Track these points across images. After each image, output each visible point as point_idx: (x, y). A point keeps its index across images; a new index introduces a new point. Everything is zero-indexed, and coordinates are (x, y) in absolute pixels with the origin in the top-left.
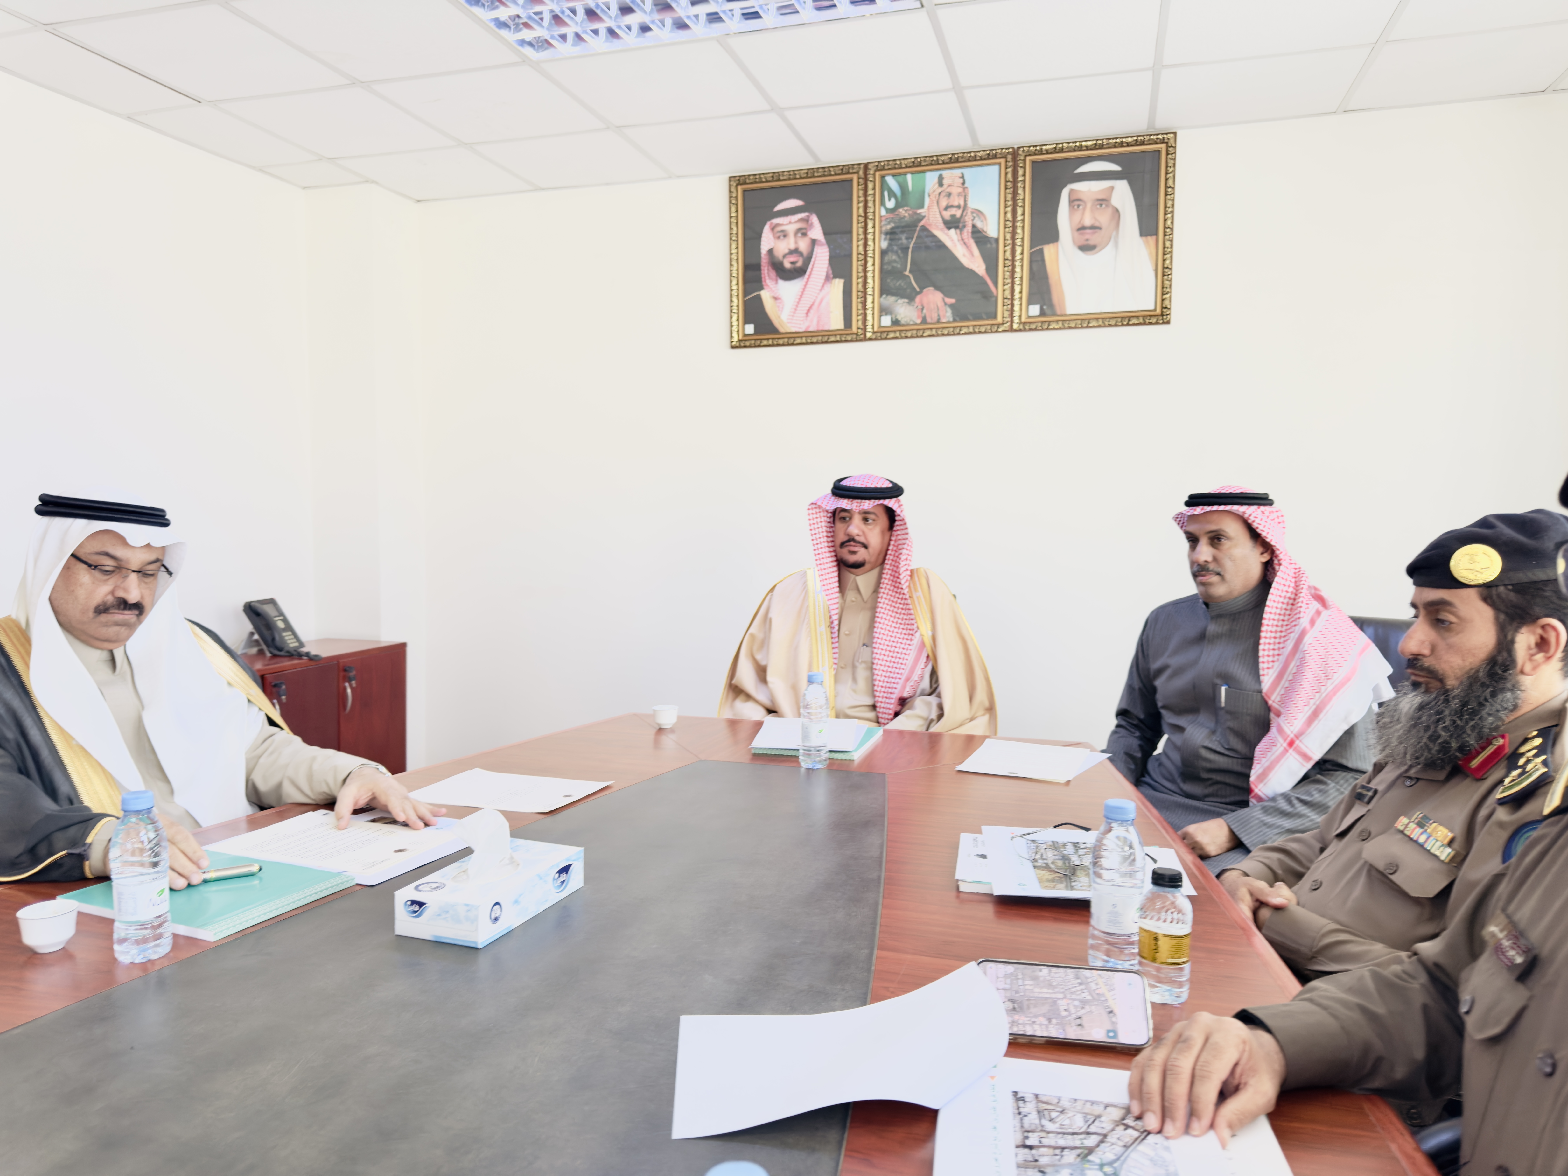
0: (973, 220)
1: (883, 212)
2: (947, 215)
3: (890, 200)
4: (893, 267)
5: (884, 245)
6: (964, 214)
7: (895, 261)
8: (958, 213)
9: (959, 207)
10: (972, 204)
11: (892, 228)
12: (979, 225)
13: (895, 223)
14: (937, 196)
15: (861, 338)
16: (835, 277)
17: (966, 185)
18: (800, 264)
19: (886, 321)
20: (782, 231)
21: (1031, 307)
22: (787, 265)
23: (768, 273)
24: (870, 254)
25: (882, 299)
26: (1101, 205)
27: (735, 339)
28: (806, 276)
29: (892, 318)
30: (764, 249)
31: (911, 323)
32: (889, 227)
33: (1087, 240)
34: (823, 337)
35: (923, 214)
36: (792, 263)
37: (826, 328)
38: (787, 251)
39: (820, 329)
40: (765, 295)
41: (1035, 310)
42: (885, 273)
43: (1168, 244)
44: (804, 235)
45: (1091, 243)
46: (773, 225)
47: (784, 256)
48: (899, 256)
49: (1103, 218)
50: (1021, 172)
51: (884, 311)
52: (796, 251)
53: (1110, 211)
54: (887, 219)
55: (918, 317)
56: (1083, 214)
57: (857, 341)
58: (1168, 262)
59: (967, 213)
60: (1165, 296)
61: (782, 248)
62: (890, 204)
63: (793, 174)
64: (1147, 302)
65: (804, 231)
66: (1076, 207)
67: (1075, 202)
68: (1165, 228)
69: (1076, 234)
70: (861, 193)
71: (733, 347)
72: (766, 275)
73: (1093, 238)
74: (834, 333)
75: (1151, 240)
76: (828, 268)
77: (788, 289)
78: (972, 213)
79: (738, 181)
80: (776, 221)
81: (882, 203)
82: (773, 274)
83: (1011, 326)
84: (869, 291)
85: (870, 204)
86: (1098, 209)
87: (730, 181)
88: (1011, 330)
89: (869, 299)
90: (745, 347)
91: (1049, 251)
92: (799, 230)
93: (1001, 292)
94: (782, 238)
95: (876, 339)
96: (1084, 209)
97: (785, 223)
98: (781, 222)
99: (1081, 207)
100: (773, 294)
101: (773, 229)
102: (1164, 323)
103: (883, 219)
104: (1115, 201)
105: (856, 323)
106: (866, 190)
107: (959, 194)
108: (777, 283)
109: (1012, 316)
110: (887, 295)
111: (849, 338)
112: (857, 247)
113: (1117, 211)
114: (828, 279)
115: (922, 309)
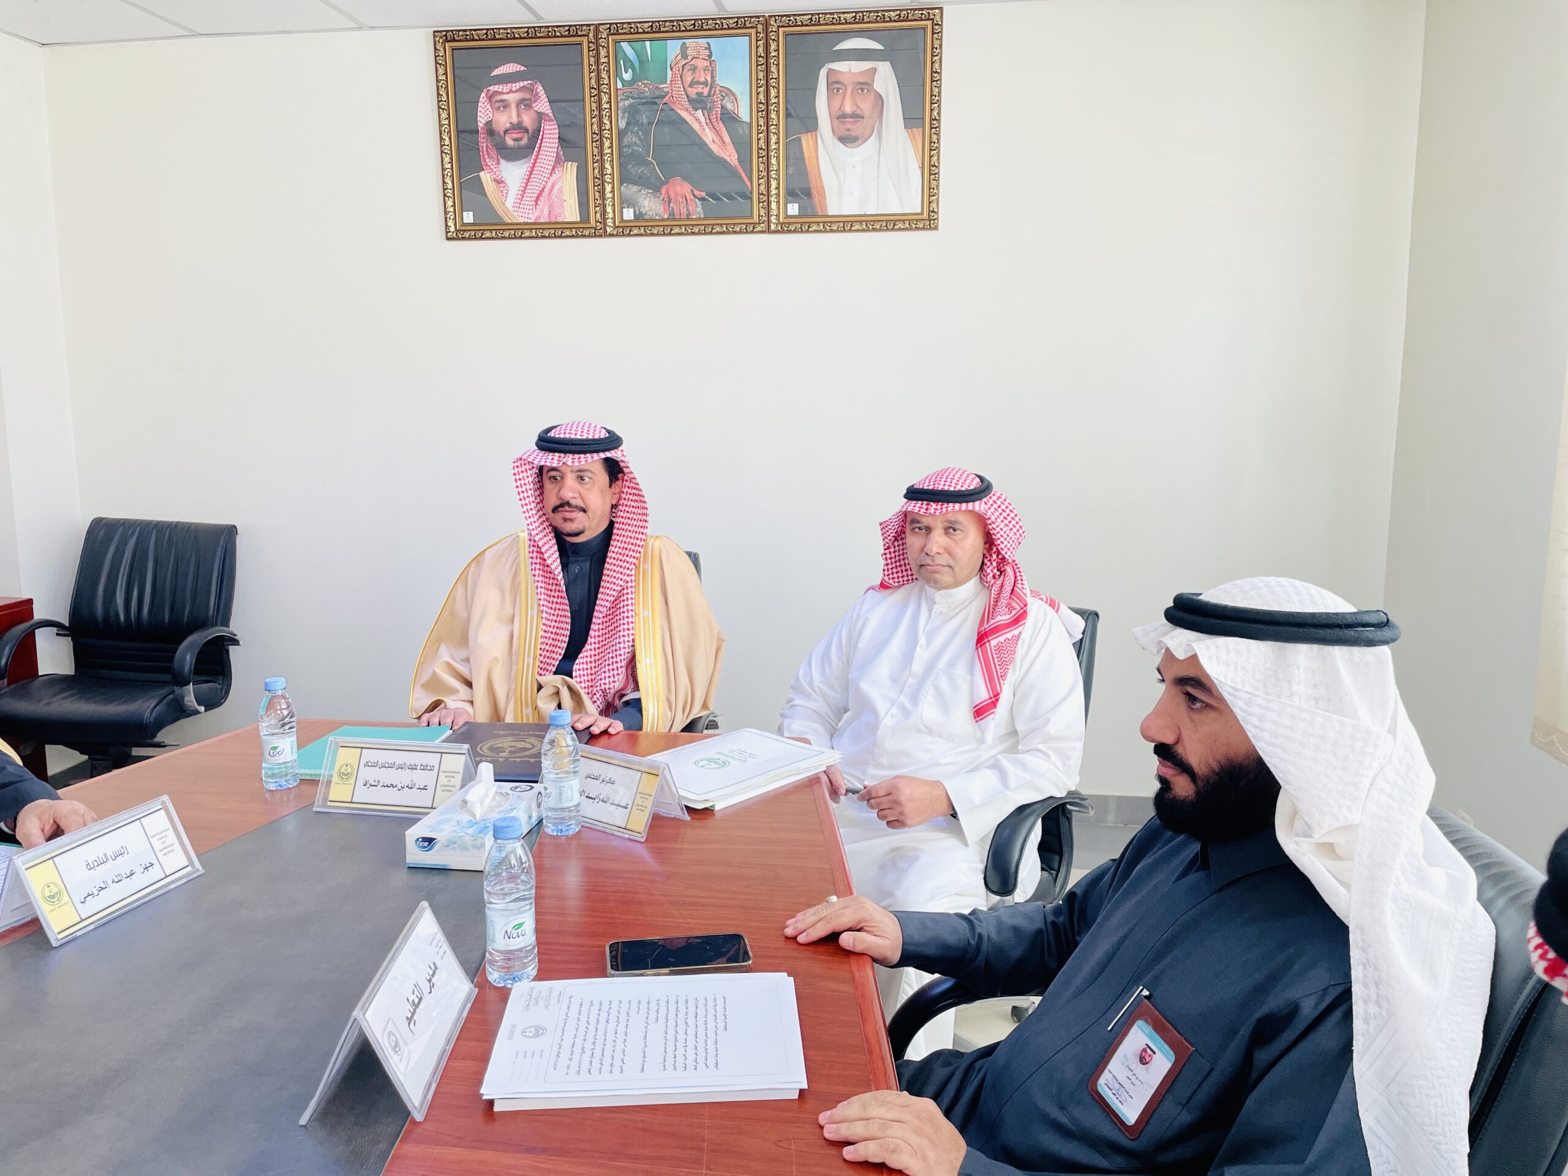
0: (721, 100)
1: (620, 86)
2: (692, 92)
3: (626, 72)
4: (634, 151)
5: (622, 124)
6: (713, 92)
7: (636, 144)
8: (706, 91)
9: (705, 83)
10: (721, 81)
11: (630, 106)
12: (729, 106)
13: (633, 98)
14: (681, 69)
15: (600, 232)
16: (567, 160)
17: (713, 58)
18: (525, 141)
19: (629, 214)
20: (502, 101)
21: (789, 206)
22: (510, 142)
23: (487, 151)
24: (606, 133)
25: (622, 188)
26: (862, 90)
27: (452, 229)
28: (533, 157)
29: (635, 212)
30: (481, 121)
31: (658, 217)
32: (627, 103)
33: (848, 130)
34: (555, 230)
35: (666, 90)
36: (515, 140)
37: (560, 220)
38: (508, 125)
39: (553, 220)
40: (485, 176)
41: (793, 209)
42: (625, 159)
43: (935, 138)
44: (529, 106)
45: (853, 133)
46: (491, 93)
47: (506, 132)
48: (639, 137)
49: (866, 106)
50: (773, 46)
51: (626, 202)
52: (519, 127)
53: (872, 96)
54: (624, 93)
55: (665, 209)
56: (843, 99)
57: (596, 236)
58: (935, 159)
59: (715, 91)
60: (931, 199)
61: (503, 121)
62: (627, 76)
63: (510, 33)
64: (913, 204)
65: (528, 102)
66: (835, 90)
67: (835, 85)
68: (931, 119)
69: (836, 122)
70: (592, 60)
71: (448, 239)
72: (485, 152)
73: (856, 129)
74: (569, 225)
75: (918, 132)
76: (558, 148)
77: (513, 172)
78: (721, 91)
79: (446, 37)
80: (491, 88)
81: (618, 74)
82: (494, 153)
83: (769, 226)
84: (608, 178)
85: (604, 75)
86: (859, 93)
87: (434, 36)
88: (768, 231)
89: (608, 188)
90: (464, 238)
91: (806, 140)
92: (520, 102)
93: (756, 188)
94: (502, 108)
95: (617, 235)
96: (845, 94)
97: (505, 91)
98: (500, 90)
99: (841, 91)
100: (494, 176)
101: (490, 97)
102: (930, 228)
103: (619, 92)
104: (878, 86)
105: (594, 217)
106: (597, 57)
107: (705, 69)
108: (498, 163)
109: (769, 216)
110: (629, 183)
111: (586, 232)
112: (591, 125)
113: (880, 96)
114: (558, 162)
115: (670, 202)
